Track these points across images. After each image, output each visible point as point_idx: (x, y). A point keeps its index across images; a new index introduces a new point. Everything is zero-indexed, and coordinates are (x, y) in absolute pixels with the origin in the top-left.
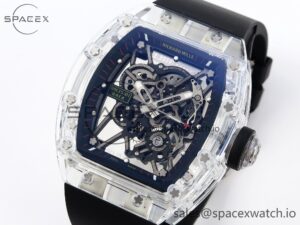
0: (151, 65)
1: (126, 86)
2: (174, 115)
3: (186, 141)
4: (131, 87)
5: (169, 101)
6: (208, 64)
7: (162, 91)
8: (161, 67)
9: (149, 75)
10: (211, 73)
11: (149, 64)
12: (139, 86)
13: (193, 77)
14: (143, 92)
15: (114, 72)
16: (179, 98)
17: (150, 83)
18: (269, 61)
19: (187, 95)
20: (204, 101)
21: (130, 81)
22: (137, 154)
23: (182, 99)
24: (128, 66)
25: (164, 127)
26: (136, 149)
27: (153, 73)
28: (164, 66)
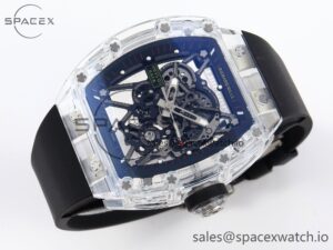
0: (198, 75)
1: (166, 73)
2: (180, 127)
3: (171, 154)
4: (167, 78)
5: (185, 114)
6: (239, 113)
7: (188, 101)
8: (203, 83)
9: (189, 82)
10: (235, 121)
11: (196, 73)
12: (174, 82)
13: (220, 113)
14: (173, 90)
15: (166, 56)
16: (195, 118)
17: (184, 88)
18: (295, 153)
19: (203, 122)
20: (212, 138)
21: (171, 74)
22: (127, 131)
23: (196, 121)
24: (180, 61)
25: (165, 129)
26: (130, 127)
27: (193, 83)
28: (206, 85)
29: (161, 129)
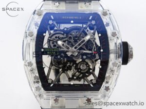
1: (52, 45)
2: (85, 50)
6: (90, 18)
7: (72, 41)
8: (66, 29)
10: (93, 22)
12: (60, 43)
14: (63, 45)
16: (84, 41)
17: (64, 40)
21: (53, 43)
23: (86, 41)
25: (82, 58)
26: (73, 76)
27: (63, 34)
28: (67, 28)
29: (81, 60)
